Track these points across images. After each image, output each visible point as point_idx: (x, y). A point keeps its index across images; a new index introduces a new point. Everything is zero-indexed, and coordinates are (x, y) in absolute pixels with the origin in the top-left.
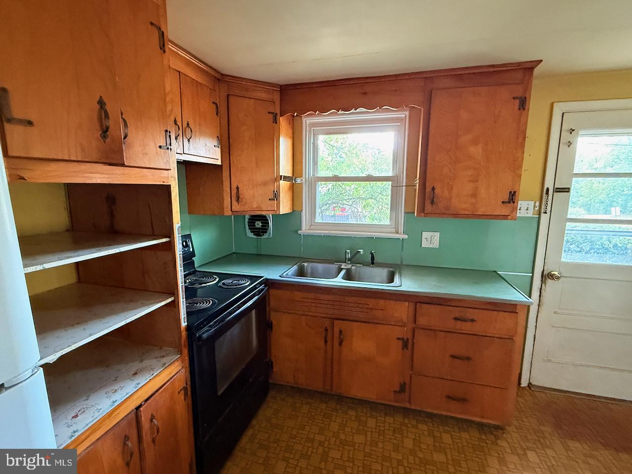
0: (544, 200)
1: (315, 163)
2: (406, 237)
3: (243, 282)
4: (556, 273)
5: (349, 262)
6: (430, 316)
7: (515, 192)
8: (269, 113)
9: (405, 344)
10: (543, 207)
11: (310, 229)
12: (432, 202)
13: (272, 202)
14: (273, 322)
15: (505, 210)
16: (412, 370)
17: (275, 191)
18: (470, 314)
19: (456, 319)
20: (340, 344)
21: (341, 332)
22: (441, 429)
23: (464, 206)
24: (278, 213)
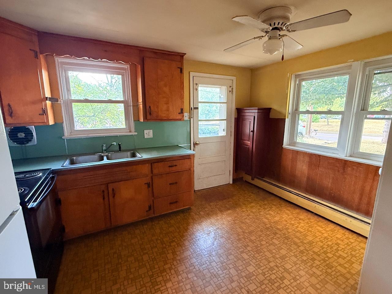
0: (191, 113)
1: (69, 90)
2: (136, 133)
3: (37, 174)
4: (198, 142)
5: (105, 152)
6: (159, 169)
7: (182, 109)
8: (30, 50)
9: (148, 185)
10: (191, 115)
11: (71, 135)
12: (150, 114)
13: (41, 116)
14: (61, 199)
15: (179, 117)
16: (153, 197)
17: (44, 108)
18: (175, 163)
19: (170, 166)
20: (114, 197)
21: (113, 190)
22: (169, 220)
23: (164, 115)
24: (47, 124)
